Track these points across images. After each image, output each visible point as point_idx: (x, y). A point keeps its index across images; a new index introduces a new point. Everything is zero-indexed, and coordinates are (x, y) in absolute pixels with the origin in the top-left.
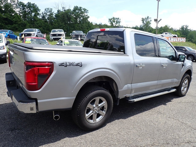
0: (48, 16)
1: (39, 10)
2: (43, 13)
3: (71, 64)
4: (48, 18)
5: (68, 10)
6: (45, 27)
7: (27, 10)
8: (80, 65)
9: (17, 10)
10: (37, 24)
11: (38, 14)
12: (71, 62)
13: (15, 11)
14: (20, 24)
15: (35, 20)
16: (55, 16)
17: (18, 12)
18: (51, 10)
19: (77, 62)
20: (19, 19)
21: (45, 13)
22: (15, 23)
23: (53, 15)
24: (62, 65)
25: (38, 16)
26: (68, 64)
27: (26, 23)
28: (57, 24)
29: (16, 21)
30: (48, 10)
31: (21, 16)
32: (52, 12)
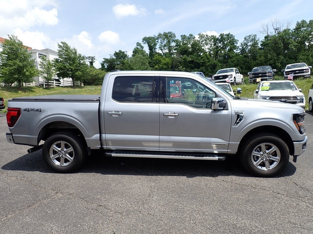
0: (249, 48)
1: (236, 41)
2: (242, 45)
3: (32, 110)
4: (250, 51)
5: (285, 31)
6: (244, 64)
7: (220, 45)
8: (39, 111)
9: (206, 48)
10: (232, 62)
11: (235, 47)
12: (32, 108)
13: (203, 49)
14: (208, 66)
15: (229, 57)
16: (261, 45)
17: (207, 50)
18: (255, 37)
19: (37, 108)
20: (208, 59)
21: (245, 44)
22: (203, 66)
23: (257, 44)
24: (25, 110)
25: (235, 51)
26: (30, 110)
27: (216, 63)
28: (263, 57)
29: (203, 63)
30: (250, 38)
31: (210, 54)
32: (257, 39)
